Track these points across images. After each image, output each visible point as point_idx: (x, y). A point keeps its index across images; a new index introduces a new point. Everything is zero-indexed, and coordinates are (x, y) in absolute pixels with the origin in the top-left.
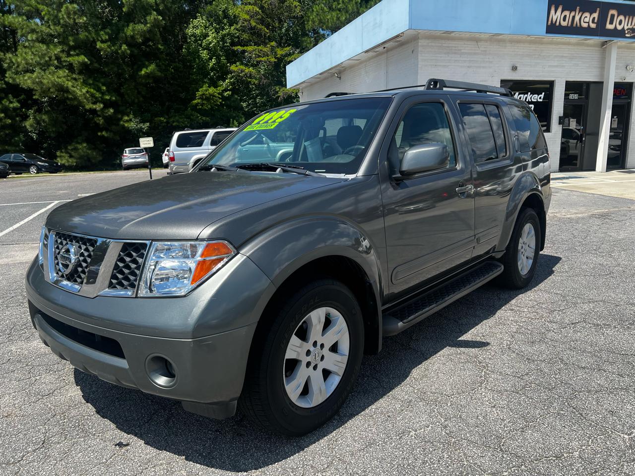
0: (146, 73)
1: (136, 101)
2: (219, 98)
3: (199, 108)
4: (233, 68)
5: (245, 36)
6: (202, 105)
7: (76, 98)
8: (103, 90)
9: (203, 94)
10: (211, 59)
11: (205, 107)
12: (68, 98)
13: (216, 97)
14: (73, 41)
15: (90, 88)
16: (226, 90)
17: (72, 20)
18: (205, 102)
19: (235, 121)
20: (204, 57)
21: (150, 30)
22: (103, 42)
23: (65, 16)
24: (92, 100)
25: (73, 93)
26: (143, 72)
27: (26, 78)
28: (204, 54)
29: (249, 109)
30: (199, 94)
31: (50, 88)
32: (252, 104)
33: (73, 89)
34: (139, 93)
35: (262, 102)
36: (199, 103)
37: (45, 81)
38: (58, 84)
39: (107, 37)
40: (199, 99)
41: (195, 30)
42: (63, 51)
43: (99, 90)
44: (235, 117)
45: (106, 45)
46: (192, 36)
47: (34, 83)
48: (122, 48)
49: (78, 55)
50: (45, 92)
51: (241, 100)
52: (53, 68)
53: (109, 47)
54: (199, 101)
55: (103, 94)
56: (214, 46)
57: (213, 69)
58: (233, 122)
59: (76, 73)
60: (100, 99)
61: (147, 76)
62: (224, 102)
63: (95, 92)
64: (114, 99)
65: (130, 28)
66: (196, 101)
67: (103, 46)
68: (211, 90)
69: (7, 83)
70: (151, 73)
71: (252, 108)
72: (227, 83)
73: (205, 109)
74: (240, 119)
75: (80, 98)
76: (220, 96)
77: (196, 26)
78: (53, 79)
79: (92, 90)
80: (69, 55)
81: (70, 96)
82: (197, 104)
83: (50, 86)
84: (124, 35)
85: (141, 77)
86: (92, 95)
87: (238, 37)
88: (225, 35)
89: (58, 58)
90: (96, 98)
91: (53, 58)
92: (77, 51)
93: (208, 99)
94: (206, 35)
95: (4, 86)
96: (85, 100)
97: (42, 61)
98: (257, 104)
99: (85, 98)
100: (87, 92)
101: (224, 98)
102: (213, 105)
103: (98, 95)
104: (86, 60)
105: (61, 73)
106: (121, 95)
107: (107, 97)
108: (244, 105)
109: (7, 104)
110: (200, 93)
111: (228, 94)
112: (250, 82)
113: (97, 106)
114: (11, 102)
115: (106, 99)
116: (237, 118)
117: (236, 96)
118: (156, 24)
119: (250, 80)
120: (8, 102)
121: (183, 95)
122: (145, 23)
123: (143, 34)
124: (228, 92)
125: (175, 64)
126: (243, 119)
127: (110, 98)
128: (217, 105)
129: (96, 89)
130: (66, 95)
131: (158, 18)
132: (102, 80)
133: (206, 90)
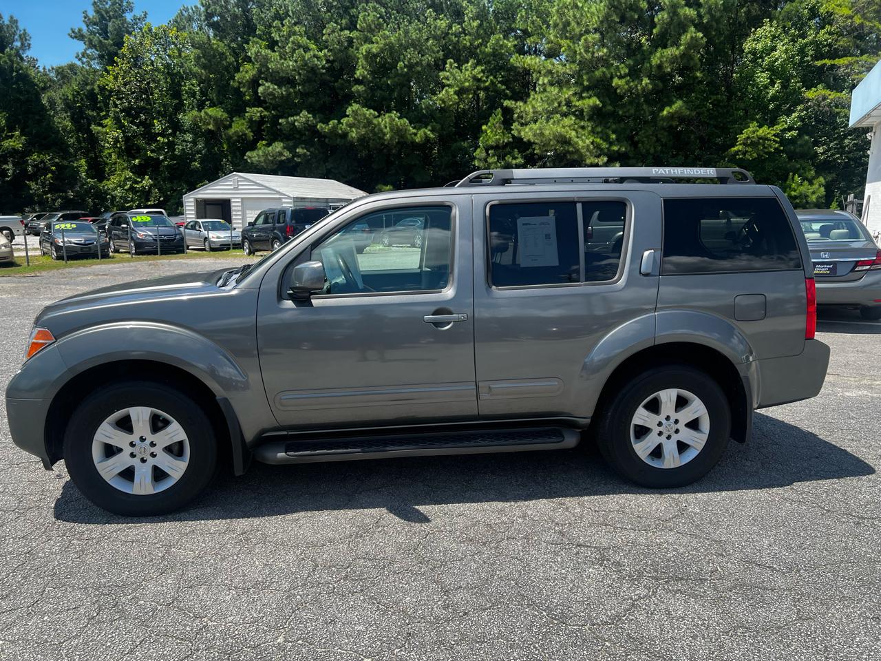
0: (669, 113)
1: (652, 150)
2: (774, 141)
3: (740, 159)
4: (810, 94)
5: (843, 42)
6: (745, 153)
7: (577, 151)
8: (612, 139)
9: (748, 138)
10: (772, 83)
11: (748, 157)
12: (568, 152)
13: (770, 140)
14: (587, 81)
15: (597, 137)
16: (790, 129)
17: (590, 54)
18: (749, 149)
19: (797, 176)
20: (761, 82)
21: (684, 54)
22: (621, 77)
23: (582, 51)
24: (596, 152)
25: (575, 145)
26: (665, 113)
27: (527, 130)
28: (762, 78)
29: (828, 157)
30: (741, 137)
31: (551, 140)
32: (835, 148)
33: (576, 140)
34: (658, 140)
35: (854, 143)
36: (740, 151)
37: (547, 132)
38: (561, 135)
39: (627, 71)
40: (740, 144)
41: (756, 44)
42: (575, 94)
43: (606, 139)
44: (799, 169)
45: (624, 80)
46: (750, 52)
47: (534, 135)
48: (643, 82)
49: (589, 97)
50: (545, 145)
51: (816, 143)
52: (558, 116)
53: (627, 83)
54: (740, 148)
55: (611, 144)
56: (782, 65)
57: (774, 98)
58: (793, 178)
59: (586, 120)
60: (606, 150)
61: (671, 116)
62: (782, 148)
63: (601, 142)
64: (624, 149)
65: (658, 54)
66: (736, 149)
67: (620, 83)
68: (764, 131)
69: (513, 136)
70: (676, 112)
71: (833, 155)
72: (794, 119)
73: (749, 160)
74: (807, 173)
75: (582, 151)
76: (776, 139)
77: (759, 39)
78: (554, 129)
79: (598, 140)
80: (581, 98)
81: (571, 149)
82: (737, 153)
83: (551, 138)
84: (648, 65)
85: (663, 119)
86: (598, 147)
87: (830, 45)
88: (806, 45)
89: (568, 103)
90: (602, 150)
91: (564, 103)
92: (590, 93)
93: (754, 144)
94: (774, 49)
95: (511, 140)
96: (588, 153)
97: (550, 109)
98: (845, 147)
99: (588, 150)
100: (592, 143)
101: (783, 142)
102: (761, 153)
103: (605, 145)
104: (598, 102)
105: (568, 121)
106: (635, 144)
107: (615, 148)
108: (820, 150)
109: (510, 160)
110: (743, 136)
111: (792, 136)
112: (838, 113)
113: (600, 160)
114: (515, 158)
115: (614, 150)
116: (802, 171)
117: (807, 138)
118: (693, 44)
119: (838, 110)
120: (511, 158)
121: (719, 141)
122: (678, 46)
123: (673, 60)
124: (793, 132)
125: (715, 97)
126: (813, 172)
127: (619, 149)
128: (769, 153)
129: (604, 138)
130: (566, 148)
131: (696, 36)
132: (614, 127)
133: (753, 130)
